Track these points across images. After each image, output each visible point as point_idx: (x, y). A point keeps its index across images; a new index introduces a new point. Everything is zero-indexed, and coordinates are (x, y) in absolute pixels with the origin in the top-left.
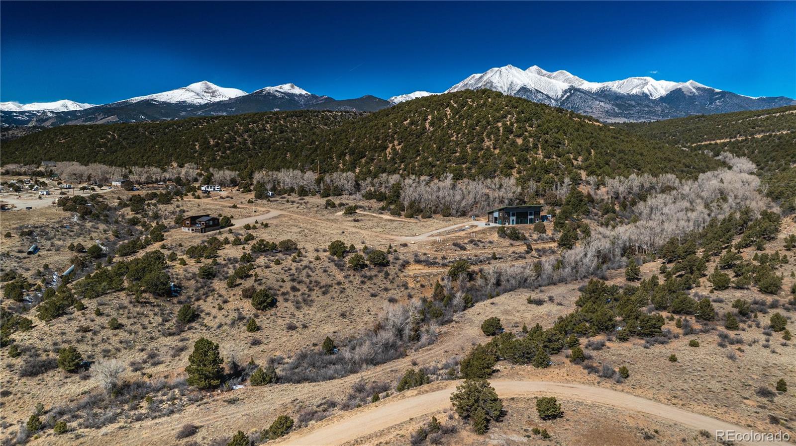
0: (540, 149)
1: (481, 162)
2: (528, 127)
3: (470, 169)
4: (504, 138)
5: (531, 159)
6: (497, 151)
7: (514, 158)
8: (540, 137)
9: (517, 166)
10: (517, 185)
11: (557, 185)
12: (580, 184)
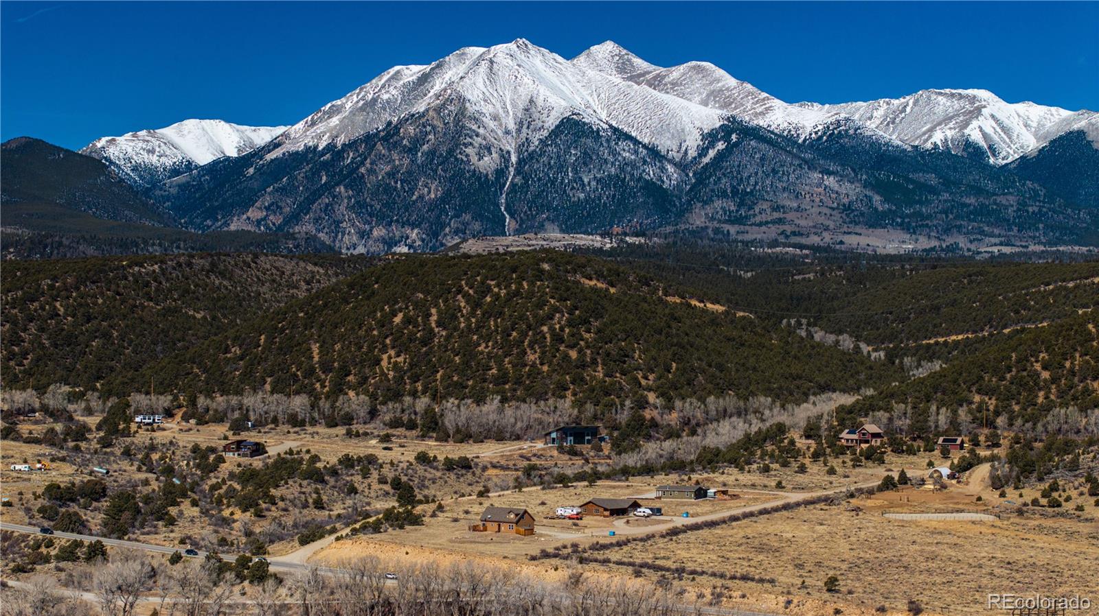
0: (600, 365)
1: (527, 382)
2: (583, 333)
3: (515, 390)
4: (553, 350)
5: (588, 378)
6: (545, 368)
7: (567, 377)
8: (601, 348)
9: (572, 387)
10: (573, 407)
11: (617, 407)
12: (645, 408)
